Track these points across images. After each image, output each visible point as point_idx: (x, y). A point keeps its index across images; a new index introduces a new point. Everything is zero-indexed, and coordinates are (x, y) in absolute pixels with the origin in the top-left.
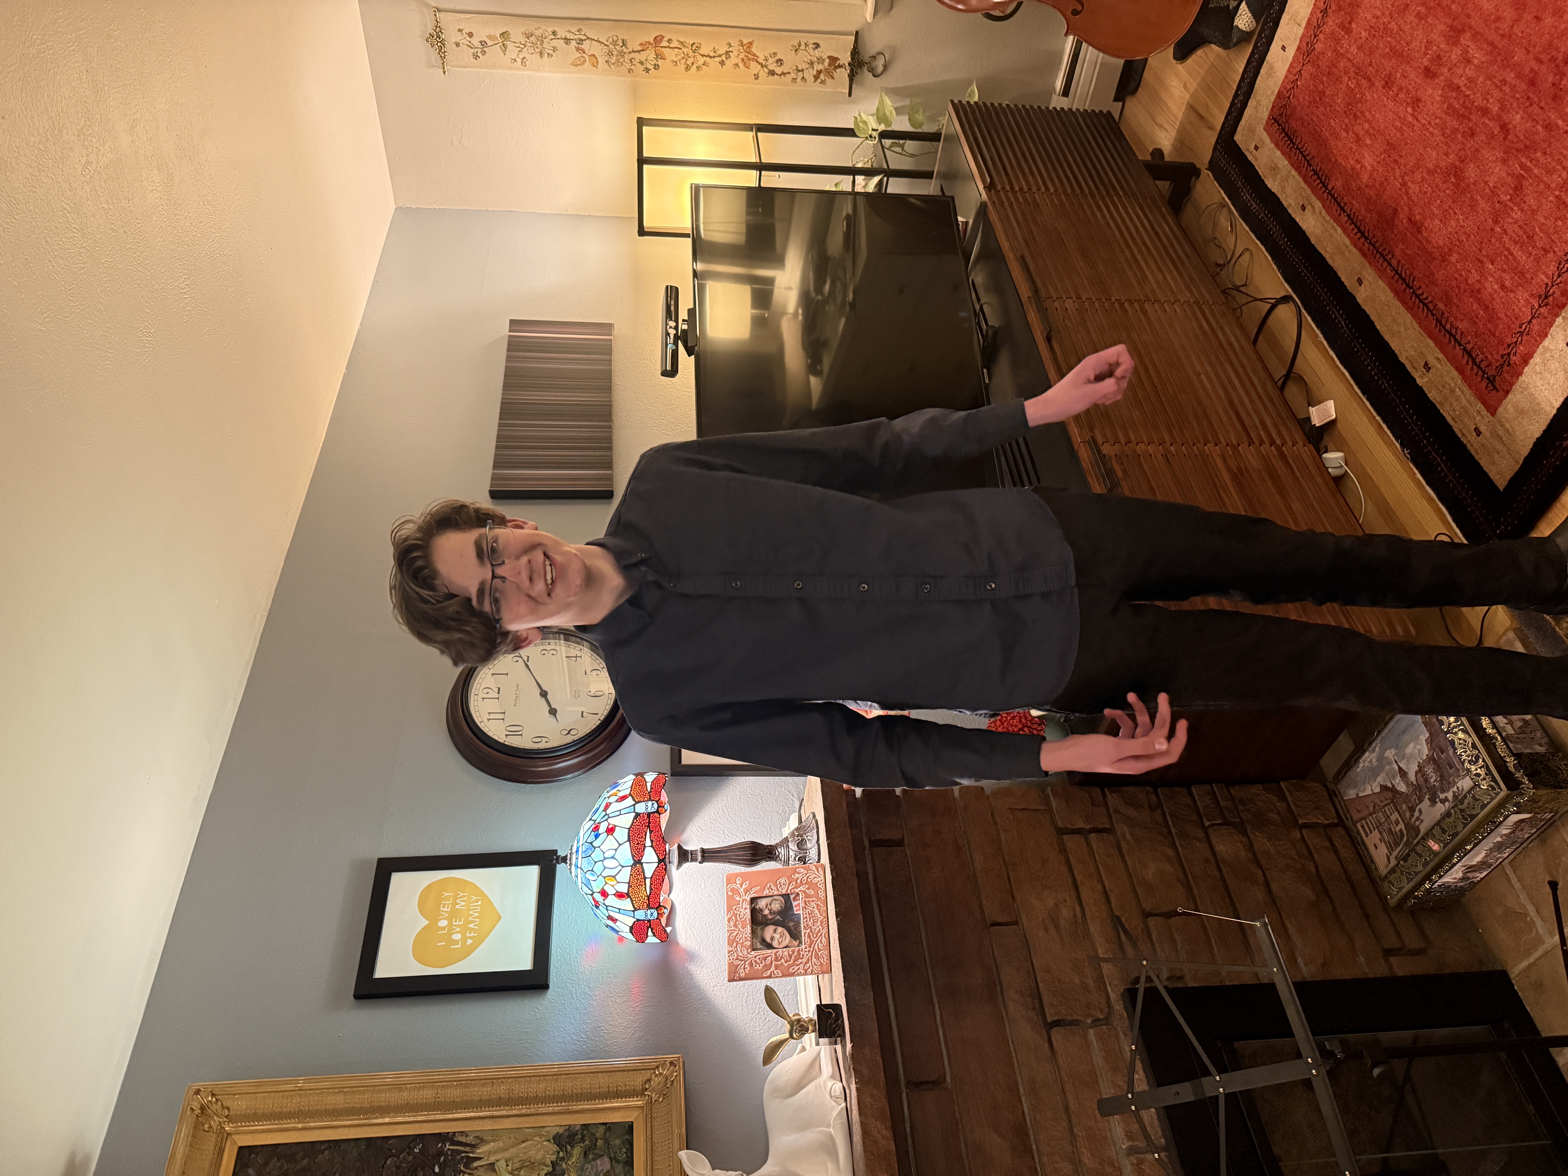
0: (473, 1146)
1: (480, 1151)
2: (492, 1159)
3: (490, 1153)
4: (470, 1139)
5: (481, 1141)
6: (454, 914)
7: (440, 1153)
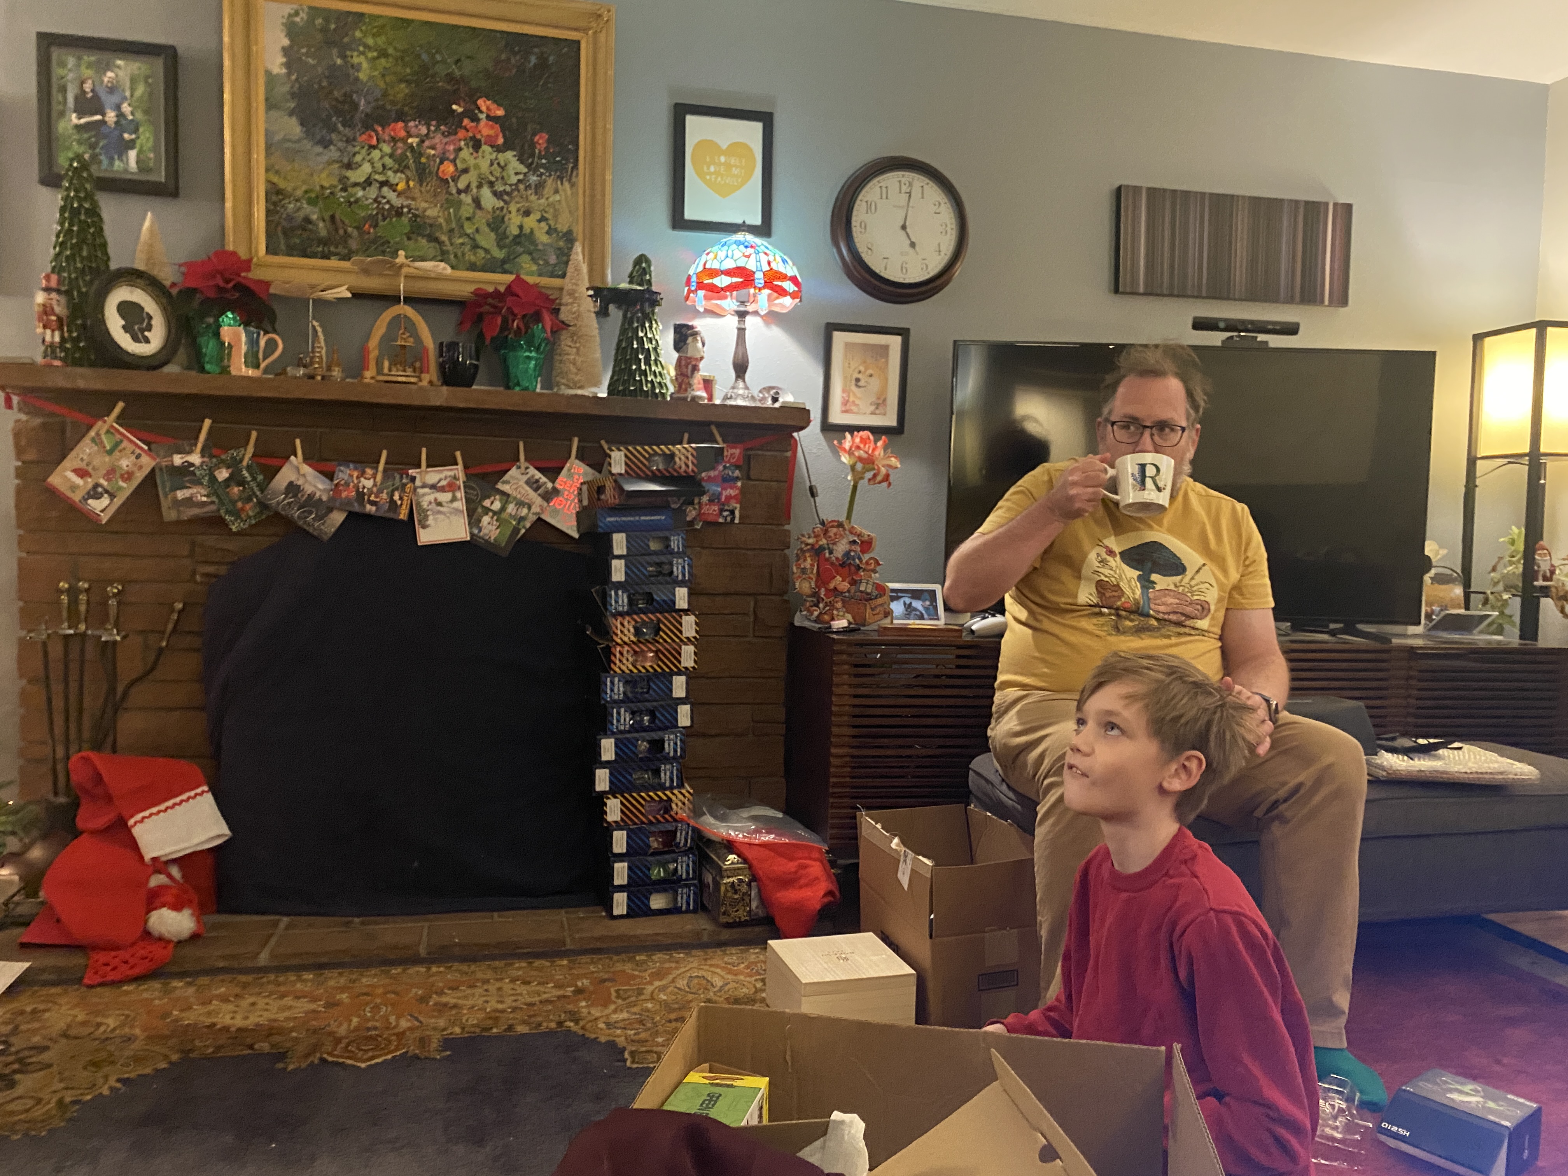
0: (570, 181)
1: (567, 185)
2: (561, 192)
3: (565, 190)
4: (574, 179)
5: (573, 185)
6: (728, 166)
7: (567, 160)
